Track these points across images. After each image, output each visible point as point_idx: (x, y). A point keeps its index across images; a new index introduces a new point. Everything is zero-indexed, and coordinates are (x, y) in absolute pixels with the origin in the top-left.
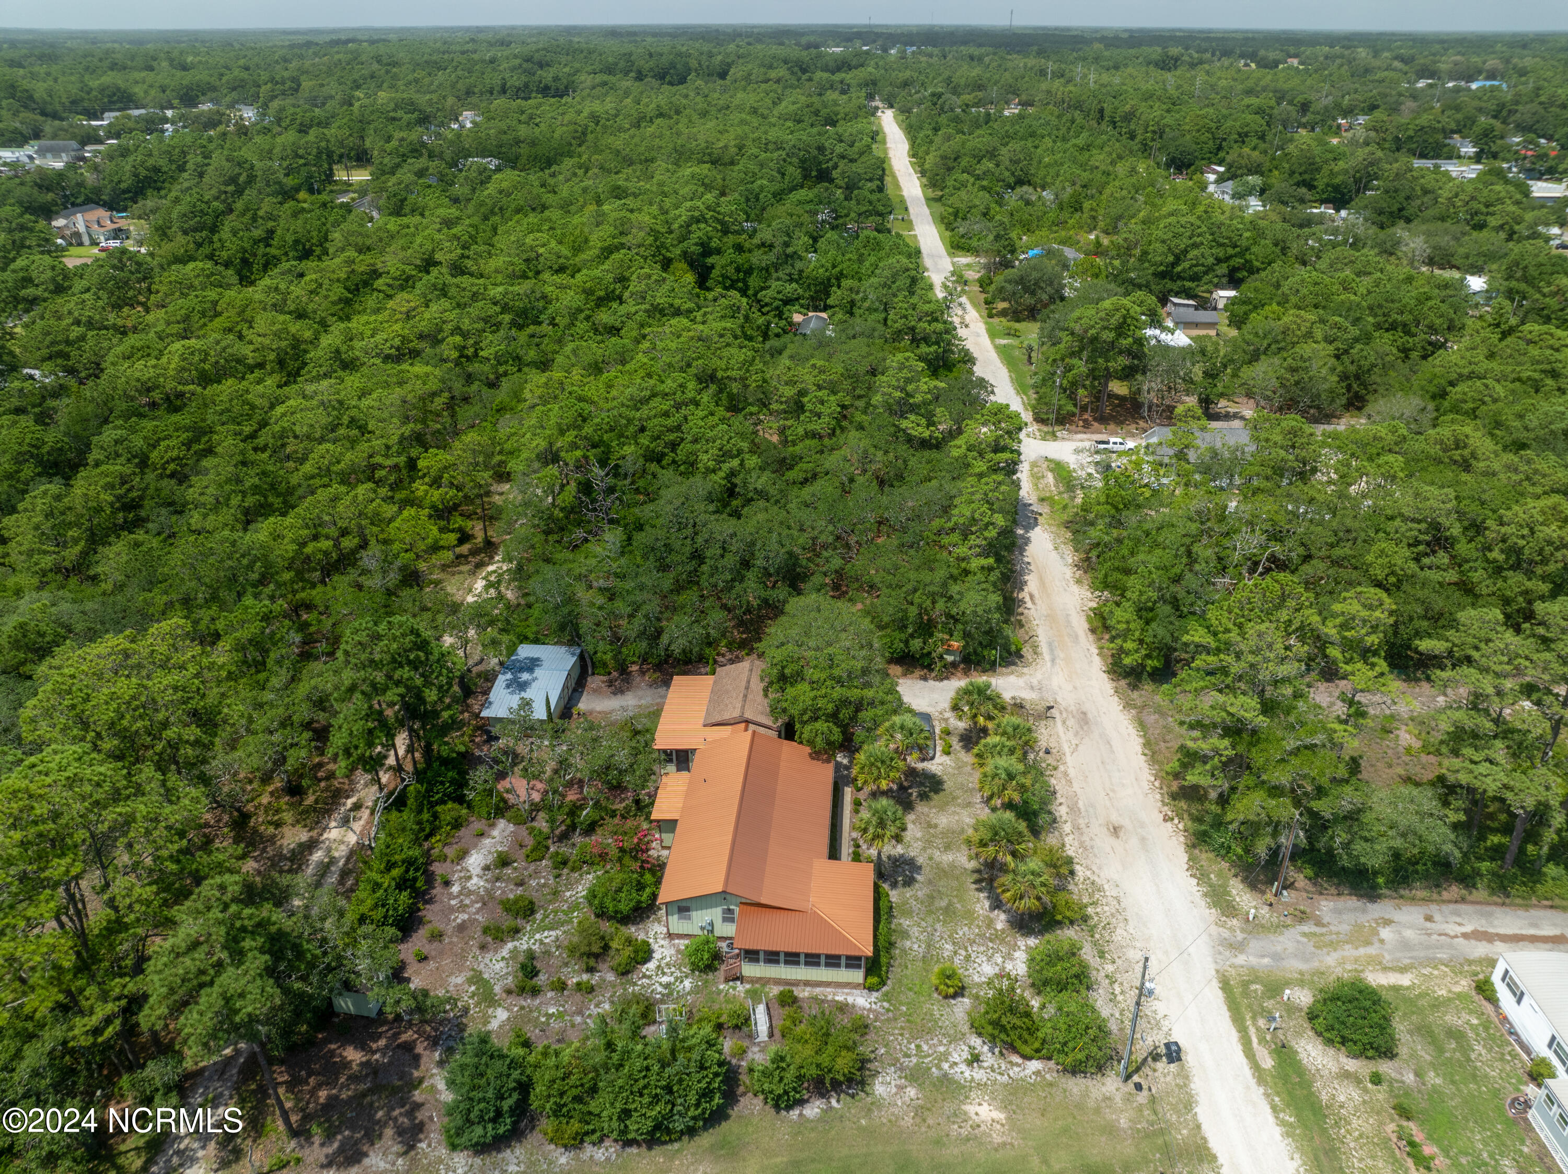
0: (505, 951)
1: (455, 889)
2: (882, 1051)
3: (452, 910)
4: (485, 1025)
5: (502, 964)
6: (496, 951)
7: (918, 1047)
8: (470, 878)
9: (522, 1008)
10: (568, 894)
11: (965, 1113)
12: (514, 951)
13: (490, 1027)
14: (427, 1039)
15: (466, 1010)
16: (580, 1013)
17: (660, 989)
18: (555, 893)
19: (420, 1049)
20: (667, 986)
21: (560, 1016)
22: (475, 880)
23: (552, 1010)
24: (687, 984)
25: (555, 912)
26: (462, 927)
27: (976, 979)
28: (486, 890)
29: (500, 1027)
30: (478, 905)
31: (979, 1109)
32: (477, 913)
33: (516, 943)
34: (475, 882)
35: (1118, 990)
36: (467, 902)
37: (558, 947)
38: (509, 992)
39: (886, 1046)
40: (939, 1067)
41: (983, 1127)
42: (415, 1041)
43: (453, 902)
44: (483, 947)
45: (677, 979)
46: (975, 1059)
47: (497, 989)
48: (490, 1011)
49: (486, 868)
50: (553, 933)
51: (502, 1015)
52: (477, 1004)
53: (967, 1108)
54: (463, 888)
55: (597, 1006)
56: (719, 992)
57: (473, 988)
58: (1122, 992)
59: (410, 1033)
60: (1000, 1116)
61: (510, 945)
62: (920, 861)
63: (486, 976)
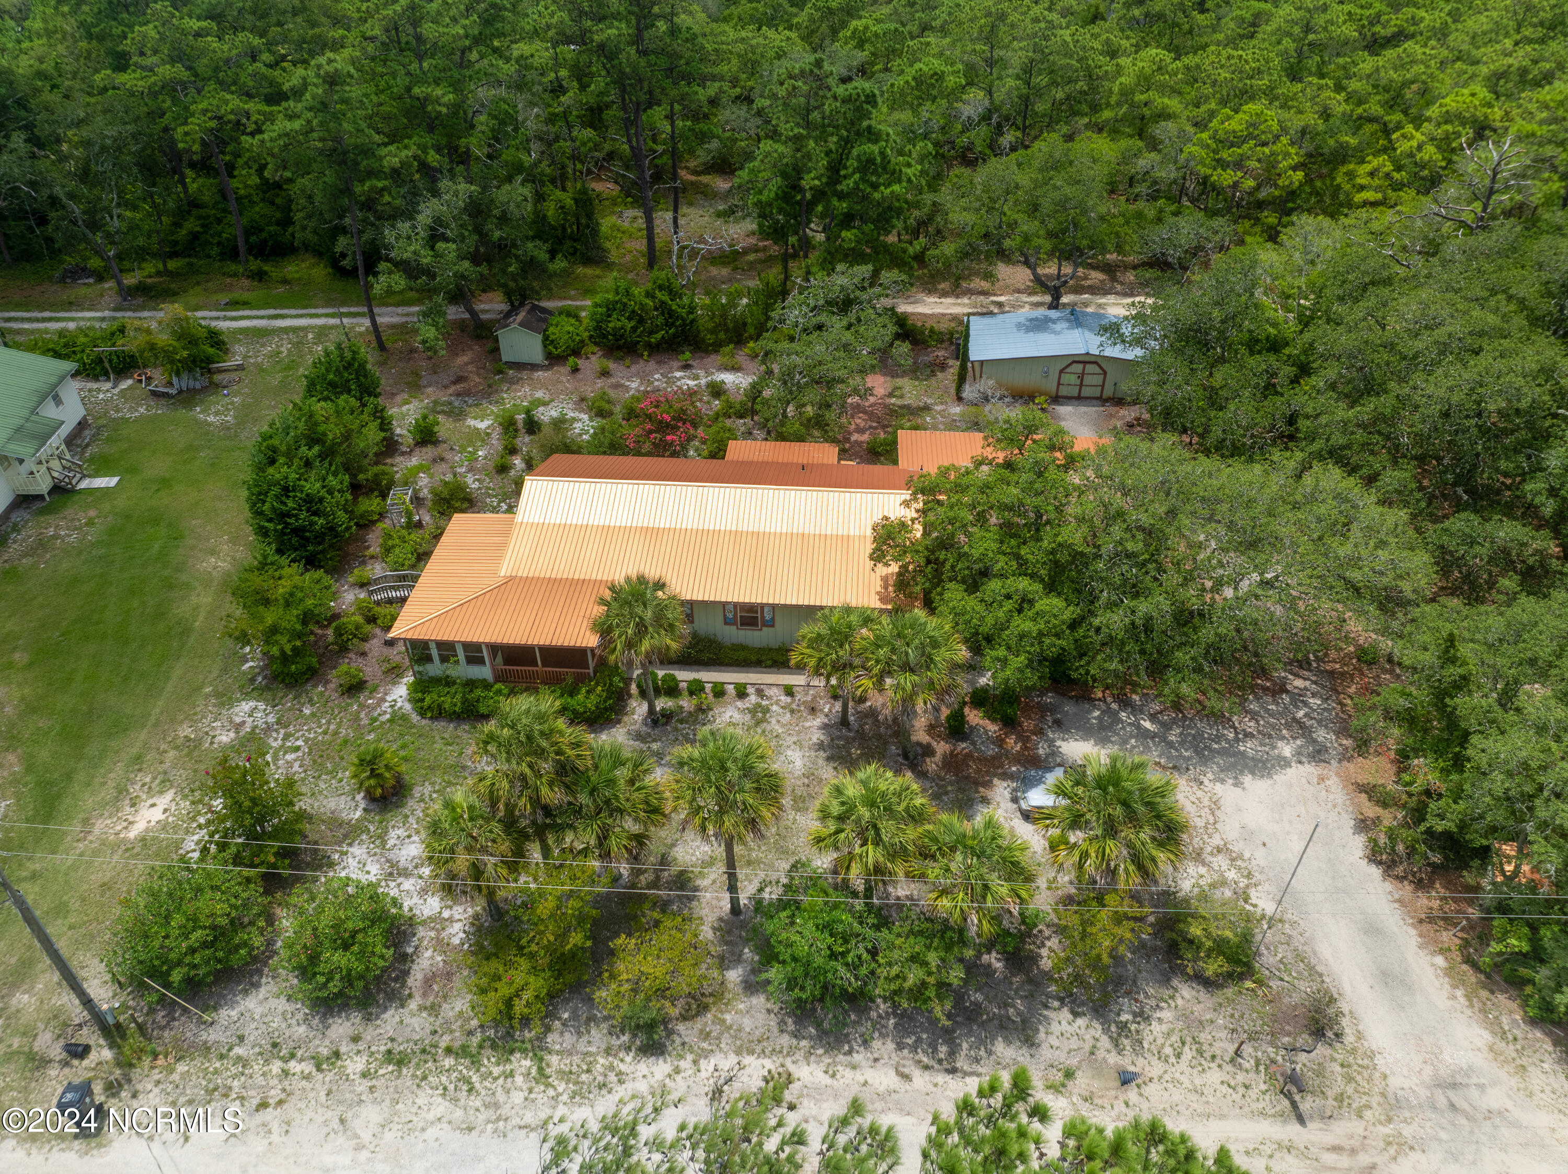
0: (576, 414)
1: (679, 374)
2: (307, 711)
4: (473, 418)
6: (577, 409)
7: (298, 749)
8: (697, 379)
11: (161, 792)
12: (573, 419)
13: (469, 420)
15: (498, 404)
19: (457, 388)
22: (692, 382)
26: (617, 386)
29: (469, 426)
31: (160, 808)
33: (586, 420)
34: (688, 384)
35: (295, 1066)
39: (313, 715)
41: (128, 809)
43: (657, 376)
44: (583, 401)
48: (491, 417)
53: (169, 795)
54: (679, 378)
58: (286, 1073)
60: (133, 834)
61: (584, 416)
63: (540, 409)
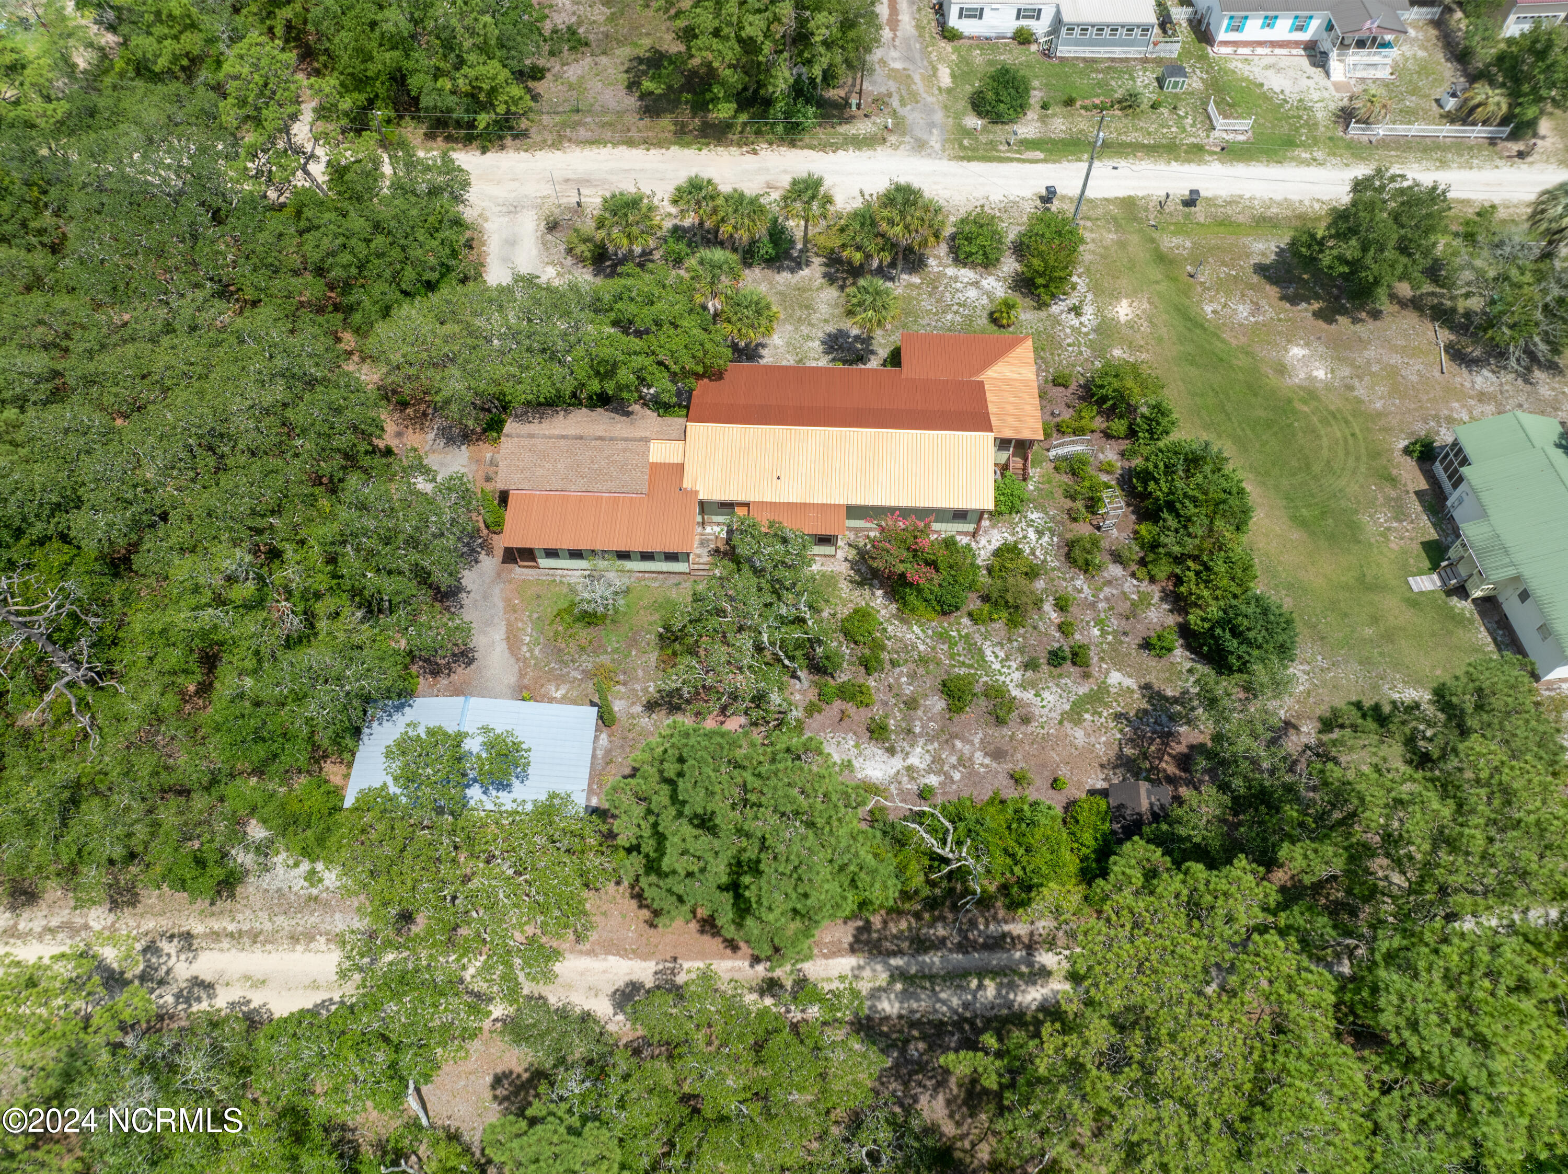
0: (1028, 695)
1: (933, 780)
3: (971, 775)
4: (1133, 691)
5: (1046, 694)
6: (1029, 705)
8: (910, 769)
9: (1102, 659)
10: (922, 648)
11: (1128, 321)
12: (1023, 686)
13: (1135, 687)
14: (1167, 744)
15: (1118, 717)
16: (1093, 605)
17: (1046, 539)
18: (923, 661)
19: (1181, 748)
20: (1040, 533)
21: (1099, 622)
22: (914, 760)
23: (1096, 632)
24: (1034, 516)
25: (952, 657)
26: (998, 755)
27: (985, 301)
28: (930, 741)
29: (1130, 676)
30: (958, 744)
31: (1121, 313)
32: (971, 743)
33: (1011, 687)
34: (918, 757)
36: (953, 760)
37: (1010, 640)
38: (1086, 676)
40: (1087, 334)
41: (1138, 313)
42: (1173, 757)
43: (957, 776)
44: (1026, 720)
45: (1029, 526)
46: (1076, 310)
47: (1083, 690)
48: (1113, 690)
49: (891, 751)
50: (988, 652)
51: (1115, 678)
52: (1107, 705)
53: (1122, 320)
54: (929, 770)
55: (1080, 591)
56: (1037, 488)
57: (1087, 716)
59: (1163, 765)
60: (1124, 301)
61: (1015, 692)
62: (831, 328)
63: (1067, 707)
